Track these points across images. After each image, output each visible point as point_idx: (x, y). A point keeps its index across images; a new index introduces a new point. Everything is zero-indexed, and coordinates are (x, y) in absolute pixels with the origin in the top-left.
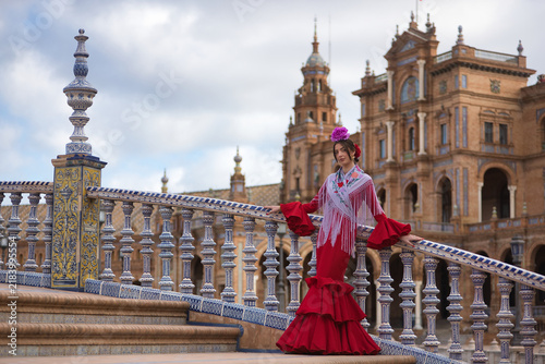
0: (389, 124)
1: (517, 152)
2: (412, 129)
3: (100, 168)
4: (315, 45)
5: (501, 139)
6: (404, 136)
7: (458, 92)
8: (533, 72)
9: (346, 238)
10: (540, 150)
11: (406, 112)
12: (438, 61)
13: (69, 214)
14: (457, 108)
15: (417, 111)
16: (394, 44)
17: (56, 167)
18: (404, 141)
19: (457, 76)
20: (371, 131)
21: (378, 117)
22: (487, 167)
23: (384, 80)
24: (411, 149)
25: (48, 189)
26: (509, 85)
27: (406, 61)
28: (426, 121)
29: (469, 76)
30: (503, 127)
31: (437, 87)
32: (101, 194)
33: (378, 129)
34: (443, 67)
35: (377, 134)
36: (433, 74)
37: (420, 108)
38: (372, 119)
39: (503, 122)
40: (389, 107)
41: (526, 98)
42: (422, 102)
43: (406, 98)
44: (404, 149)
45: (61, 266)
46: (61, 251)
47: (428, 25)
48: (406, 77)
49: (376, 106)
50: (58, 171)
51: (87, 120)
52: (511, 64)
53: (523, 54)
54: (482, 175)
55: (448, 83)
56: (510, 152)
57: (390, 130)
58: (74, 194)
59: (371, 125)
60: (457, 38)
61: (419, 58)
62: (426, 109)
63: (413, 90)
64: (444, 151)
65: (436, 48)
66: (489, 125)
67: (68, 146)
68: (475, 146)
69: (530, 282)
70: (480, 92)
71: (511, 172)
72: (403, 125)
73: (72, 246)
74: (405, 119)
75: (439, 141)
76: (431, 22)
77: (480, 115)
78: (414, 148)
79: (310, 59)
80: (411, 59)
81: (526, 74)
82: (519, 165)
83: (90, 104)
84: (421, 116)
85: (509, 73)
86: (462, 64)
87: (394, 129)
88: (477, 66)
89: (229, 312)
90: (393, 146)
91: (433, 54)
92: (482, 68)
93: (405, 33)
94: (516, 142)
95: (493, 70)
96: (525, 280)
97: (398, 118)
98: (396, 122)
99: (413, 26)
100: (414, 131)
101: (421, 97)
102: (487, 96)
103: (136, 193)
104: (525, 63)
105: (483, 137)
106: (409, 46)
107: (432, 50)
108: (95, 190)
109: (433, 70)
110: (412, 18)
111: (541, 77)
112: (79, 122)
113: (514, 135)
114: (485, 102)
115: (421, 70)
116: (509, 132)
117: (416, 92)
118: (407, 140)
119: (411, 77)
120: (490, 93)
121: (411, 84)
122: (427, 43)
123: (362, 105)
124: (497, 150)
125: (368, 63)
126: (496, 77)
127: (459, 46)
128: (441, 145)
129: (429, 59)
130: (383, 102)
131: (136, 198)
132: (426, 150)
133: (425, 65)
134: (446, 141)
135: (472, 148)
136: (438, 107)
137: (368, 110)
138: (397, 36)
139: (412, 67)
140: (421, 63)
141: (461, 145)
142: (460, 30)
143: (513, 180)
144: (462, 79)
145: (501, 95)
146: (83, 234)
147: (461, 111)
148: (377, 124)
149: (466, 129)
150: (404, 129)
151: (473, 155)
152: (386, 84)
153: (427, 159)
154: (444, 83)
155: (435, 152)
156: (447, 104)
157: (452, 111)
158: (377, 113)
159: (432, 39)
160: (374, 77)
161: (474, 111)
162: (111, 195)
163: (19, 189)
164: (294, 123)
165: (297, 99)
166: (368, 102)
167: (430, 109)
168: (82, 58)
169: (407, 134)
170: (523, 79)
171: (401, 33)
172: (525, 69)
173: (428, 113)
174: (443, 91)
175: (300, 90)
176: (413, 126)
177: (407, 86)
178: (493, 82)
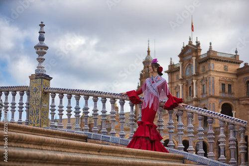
0: (180, 85)
1: (235, 96)
2: (190, 87)
3: (49, 80)
4: (149, 52)
5: (229, 91)
6: (187, 90)
7: (210, 70)
8: (242, 62)
9: (156, 105)
10: (245, 95)
11: (188, 80)
12: (201, 57)
13: (36, 99)
14: (209, 78)
15: (193, 79)
16: (182, 50)
17: (31, 79)
18: (187, 92)
19: (209, 64)
20: (173, 88)
21: (176, 82)
22: (223, 103)
23: (178, 66)
24: (190, 95)
25: (27, 89)
26: (232, 68)
27: (188, 58)
28: (196, 83)
29: (215, 64)
30: (230, 86)
31: (201, 69)
32: (50, 90)
33: (176, 87)
34: (204, 60)
35: (175, 89)
36: (199, 63)
37: (194, 78)
38: (173, 83)
39: (230, 83)
40: (181, 77)
41: (239, 73)
42: (195, 75)
43: (188, 74)
44: (187, 96)
45: (33, 121)
46: (33, 115)
47: (197, 42)
48: (188, 65)
49: (175, 77)
50: (32, 81)
51: (44, 59)
52: (233, 58)
53: (238, 54)
54: (221, 106)
55: (206, 67)
56: (233, 96)
57: (181, 88)
58: (38, 90)
59: (173, 86)
60: (209, 48)
61: (193, 56)
62: (196, 78)
63: (191, 70)
64: (204, 96)
65: (200, 52)
66: (223, 85)
67: (36, 71)
68: (217, 94)
69: (233, 121)
70: (219, 70)
71: (233, 105)
72: (187, 85)
73: (37, 112)
74: (187, 83)
75: (202, 92)
76: (198, 41)
77: (219, 80)
78: (191, 95)
79: (146, 58)
80: (190, 57)
81: (239, 63)
82: (236, 101)
83: (45, 53)
84: (194, 81)
85: (232, 62)
86: (212, 59)
87: (183, 87)
88: (218, 60)
89: (104, 139)
90: (182, 94)
91: (199, 55)
92: (220, 60)
93: (187, 46)
94: (235, 92)
95: (225, 61)
96: (230, 121)
97: (184, 82)
98: (183, 84)
99: (190, 43)
100: (191, 88)
101: (194, 73)
102: (223, 72)
103: (65, 89)
104: (238, 58)
105: (221, 90)
106: (189, 51)
107: (199, 53)
108: (47, 88)
109: (199, 62)
110: (190, 39)
111: (246, 64)
112: (41, 60)
113: (234, 89)
114: (222, 75)
115: (194, 62)
116: (232, 87)
117: (192, 71)
118: (188, 92)
119: (190, 64)
120: (224, 71)
121: (190, 68)
122: (197, 50)
123: (169, 77)
124: (227, 95)
125: (171, 59)
126: (226, 64)
127: (210, 51)
128: (203, 94)
129: (197, 57)
130: (178, 76)
131: (65, 91)
132: (196, 96)
133: (196, 59)
134: (205, 92)
135: (216, 95)
136: (201, 77)
137: (171, 79)
138: (183, 47)
139: (190, 60)
140: (194, 58)
141: (212, 94)
142: (211, 44)
143: (234, 109)
144: (211, 65)
145: (229, 72)
146: (42, 107)
147: (211, 79)
148: (175, 85)
149: (213, 87)
150: (187, 87)
151: (217, 98)
152: (179, 68)
153: (197, 100)
154: (204, 67)
155: (200, 96)
156: (206, 76)
157: (208, 79)
158: (175, 80)
159: (199, 48)
160: (174, 65)
161: (217, 79)
162: (54, 91)
163: (15, 89)
164: (139, 85)
165: (141, 75)
166: (171, 75)
167: (198, 78)
168: (42, 34)
169: (188, 89)
170: (238, 65)
171: (185, 46)
172: (239, 60)
173: (197, 80)
174: (204, 70)
175: (142, 71)
176: (191, 85)
177: (188, 68)
178: (225, 66)
